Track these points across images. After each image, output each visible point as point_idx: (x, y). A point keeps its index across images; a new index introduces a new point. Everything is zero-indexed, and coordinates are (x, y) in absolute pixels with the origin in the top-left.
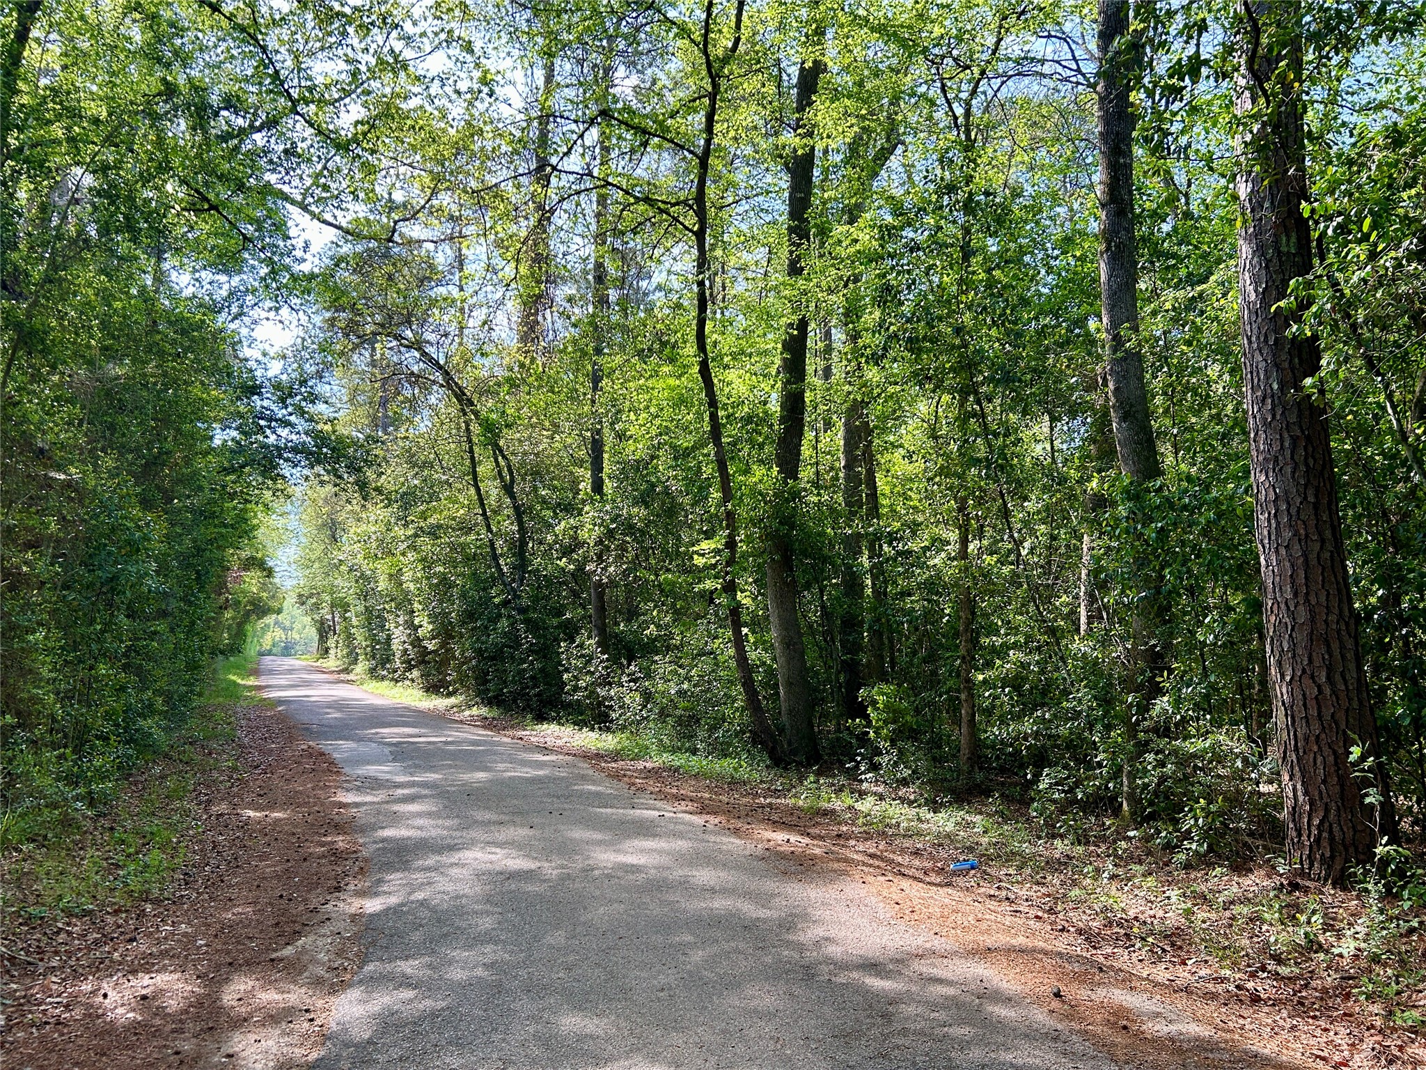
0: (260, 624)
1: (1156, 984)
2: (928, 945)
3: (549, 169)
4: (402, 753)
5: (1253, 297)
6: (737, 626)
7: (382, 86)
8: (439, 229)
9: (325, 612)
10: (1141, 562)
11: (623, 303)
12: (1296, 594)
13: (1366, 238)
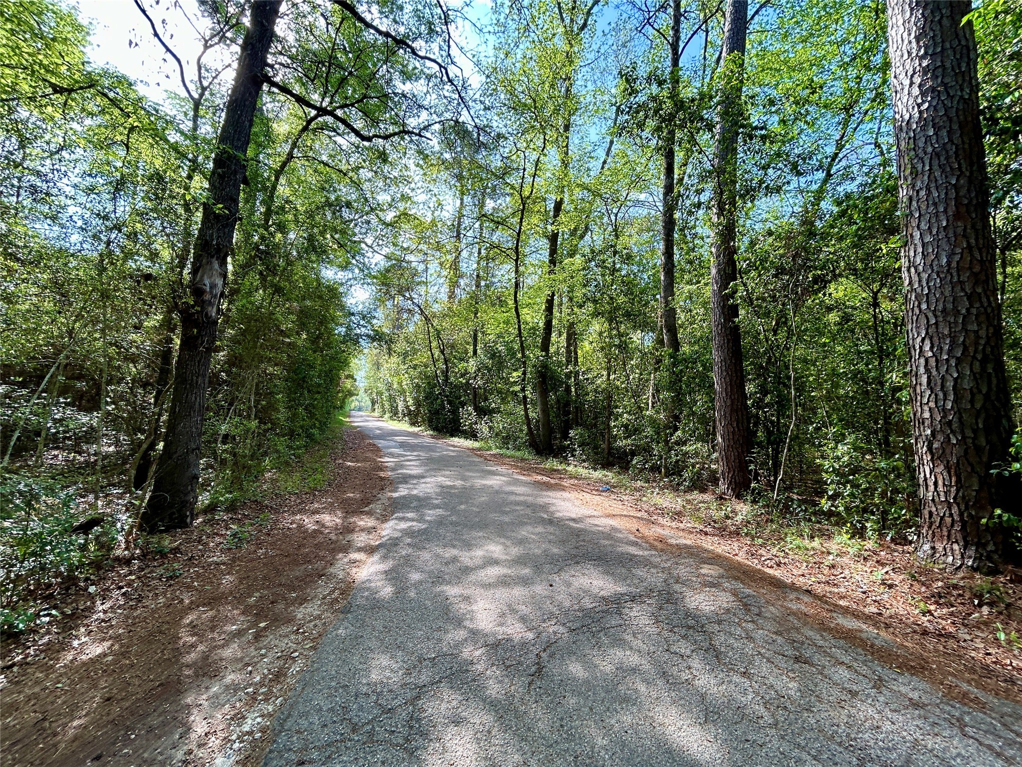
0: (351, 399)
1: (672, 528)
2: (592, 514)
4: (402, 445)
5: (716, 289)
6: (525, 404)
7: (401, 206)
8: (421, 257)
9: (374, 395)
11: (487, 286)
12: (727, 395)
13: (757, 268)
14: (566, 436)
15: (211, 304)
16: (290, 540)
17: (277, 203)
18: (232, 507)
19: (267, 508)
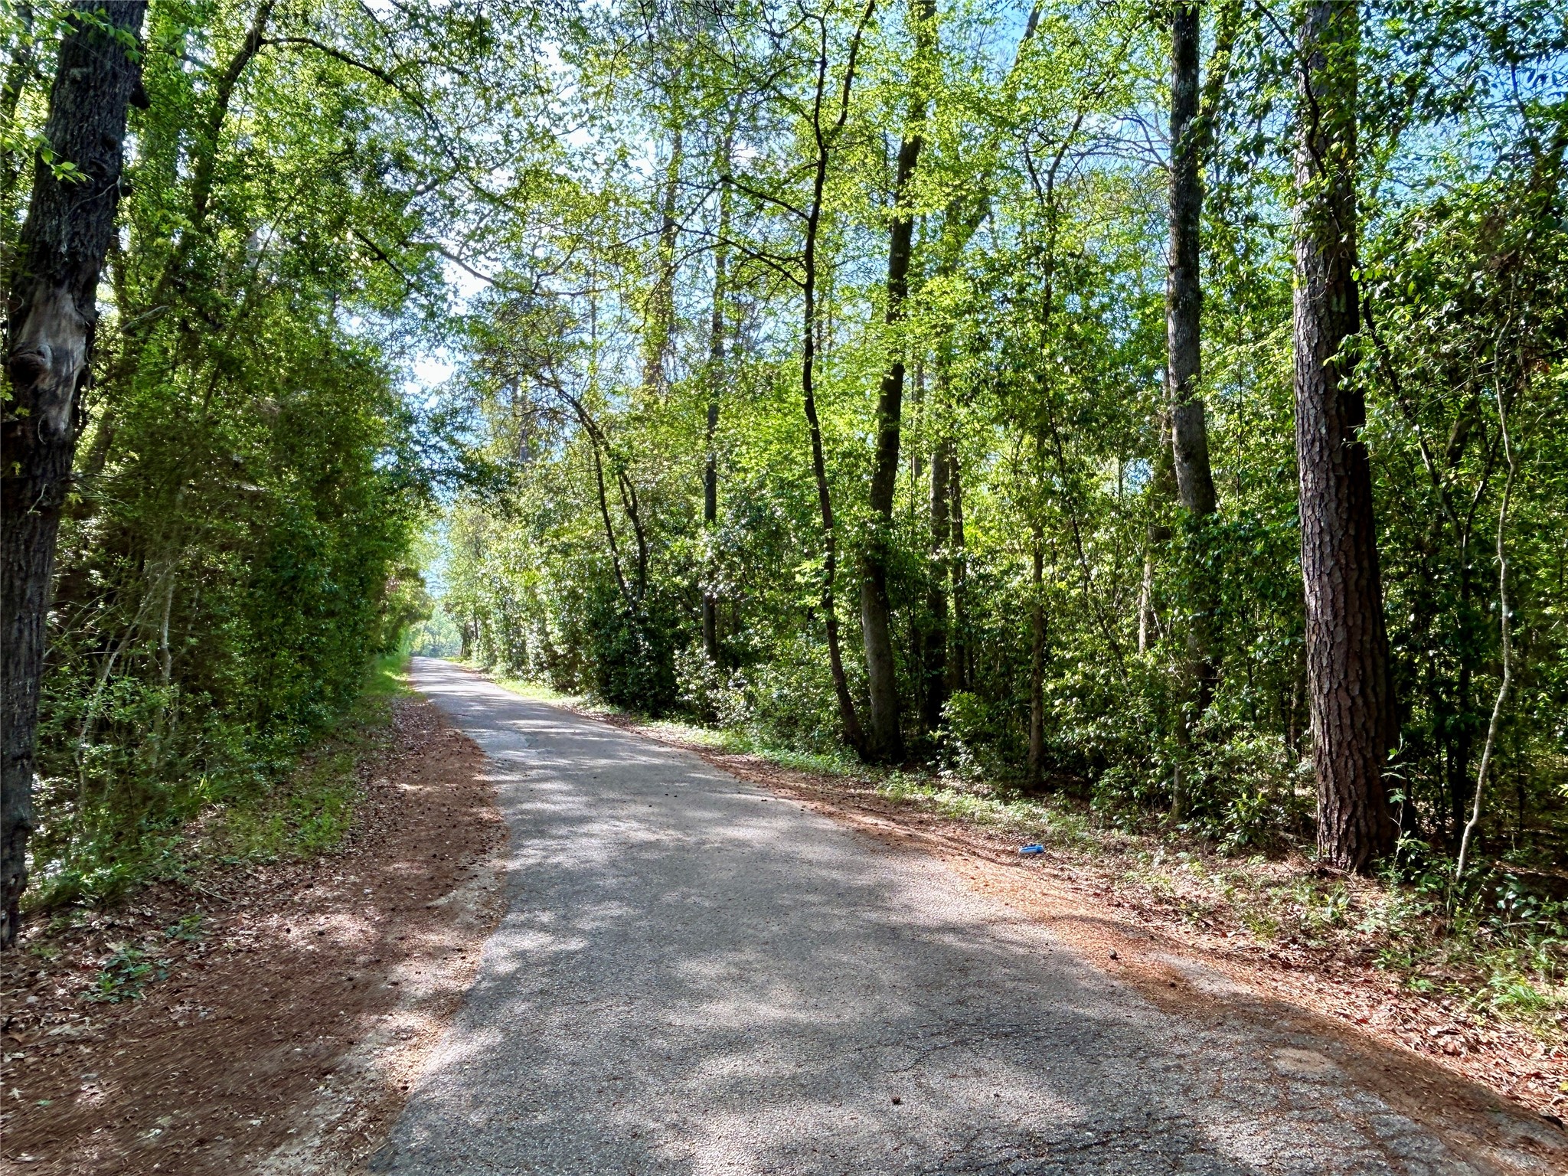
0: (413, 628)
1: (1201, 951)
2: (1000, 914)
3: (674, 229)
4: (534, 740)
5: (1306, 351)
6: (834, 639)
8: (578, 281)
9: (469, 618)
10: (1197, 587)
11: (737, 351)
12: (1335, 617)
13: (1409, 300)
14: (933, 719)
15: (55, 400)
16: (253, 981)
17: (225, 156)
18: (111, 900)
19: (199, 899)
